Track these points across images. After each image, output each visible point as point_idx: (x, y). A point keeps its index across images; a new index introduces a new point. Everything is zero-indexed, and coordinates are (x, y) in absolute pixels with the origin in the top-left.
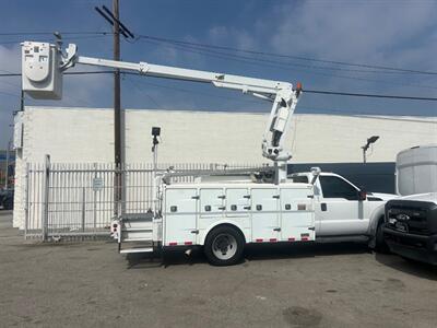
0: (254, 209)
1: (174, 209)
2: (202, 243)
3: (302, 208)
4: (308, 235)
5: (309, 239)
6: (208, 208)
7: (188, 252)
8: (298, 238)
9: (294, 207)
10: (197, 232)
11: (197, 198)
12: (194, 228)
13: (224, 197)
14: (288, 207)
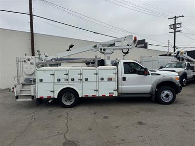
0: (84, 80)
1: (41, 80)
2: (56, 97)
3: (110, 79)
4: (113, 93)
5: (114, 95)
6: (59, 80)
7: (50, 101)
8: (108, 95)
9: (106, 79)
10: (54, 92)
11: (53, 75)
12: (52, 90)
13: (67, 74)
14: (102, 79)
